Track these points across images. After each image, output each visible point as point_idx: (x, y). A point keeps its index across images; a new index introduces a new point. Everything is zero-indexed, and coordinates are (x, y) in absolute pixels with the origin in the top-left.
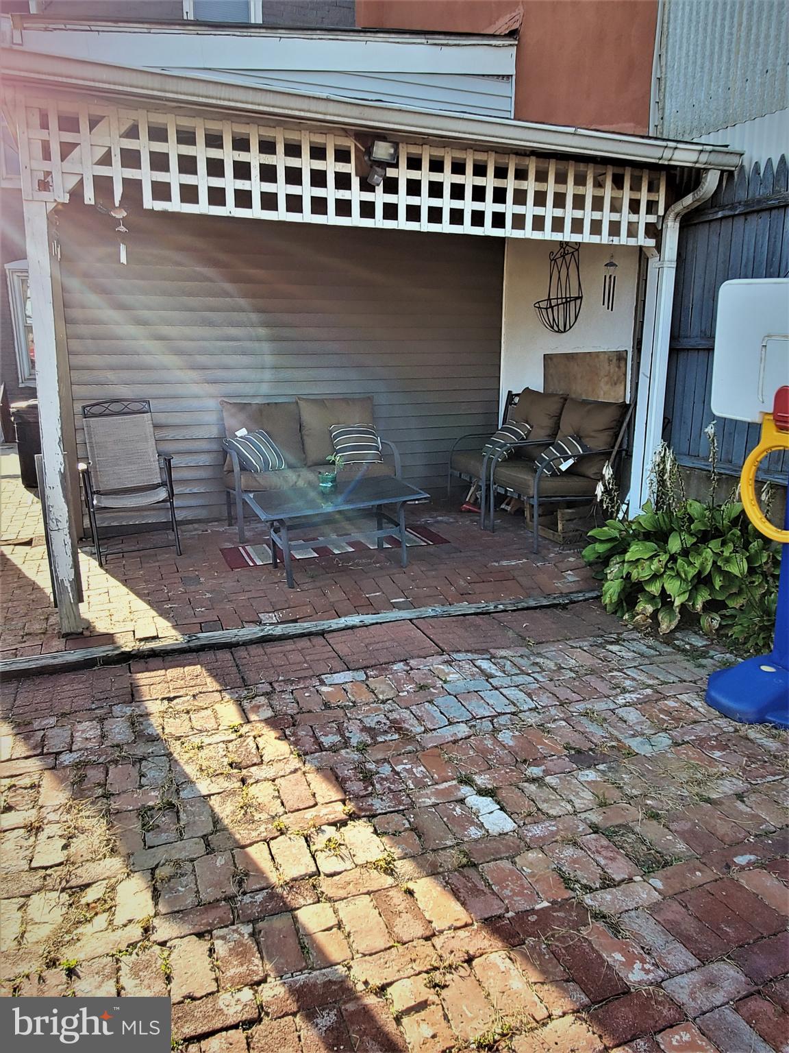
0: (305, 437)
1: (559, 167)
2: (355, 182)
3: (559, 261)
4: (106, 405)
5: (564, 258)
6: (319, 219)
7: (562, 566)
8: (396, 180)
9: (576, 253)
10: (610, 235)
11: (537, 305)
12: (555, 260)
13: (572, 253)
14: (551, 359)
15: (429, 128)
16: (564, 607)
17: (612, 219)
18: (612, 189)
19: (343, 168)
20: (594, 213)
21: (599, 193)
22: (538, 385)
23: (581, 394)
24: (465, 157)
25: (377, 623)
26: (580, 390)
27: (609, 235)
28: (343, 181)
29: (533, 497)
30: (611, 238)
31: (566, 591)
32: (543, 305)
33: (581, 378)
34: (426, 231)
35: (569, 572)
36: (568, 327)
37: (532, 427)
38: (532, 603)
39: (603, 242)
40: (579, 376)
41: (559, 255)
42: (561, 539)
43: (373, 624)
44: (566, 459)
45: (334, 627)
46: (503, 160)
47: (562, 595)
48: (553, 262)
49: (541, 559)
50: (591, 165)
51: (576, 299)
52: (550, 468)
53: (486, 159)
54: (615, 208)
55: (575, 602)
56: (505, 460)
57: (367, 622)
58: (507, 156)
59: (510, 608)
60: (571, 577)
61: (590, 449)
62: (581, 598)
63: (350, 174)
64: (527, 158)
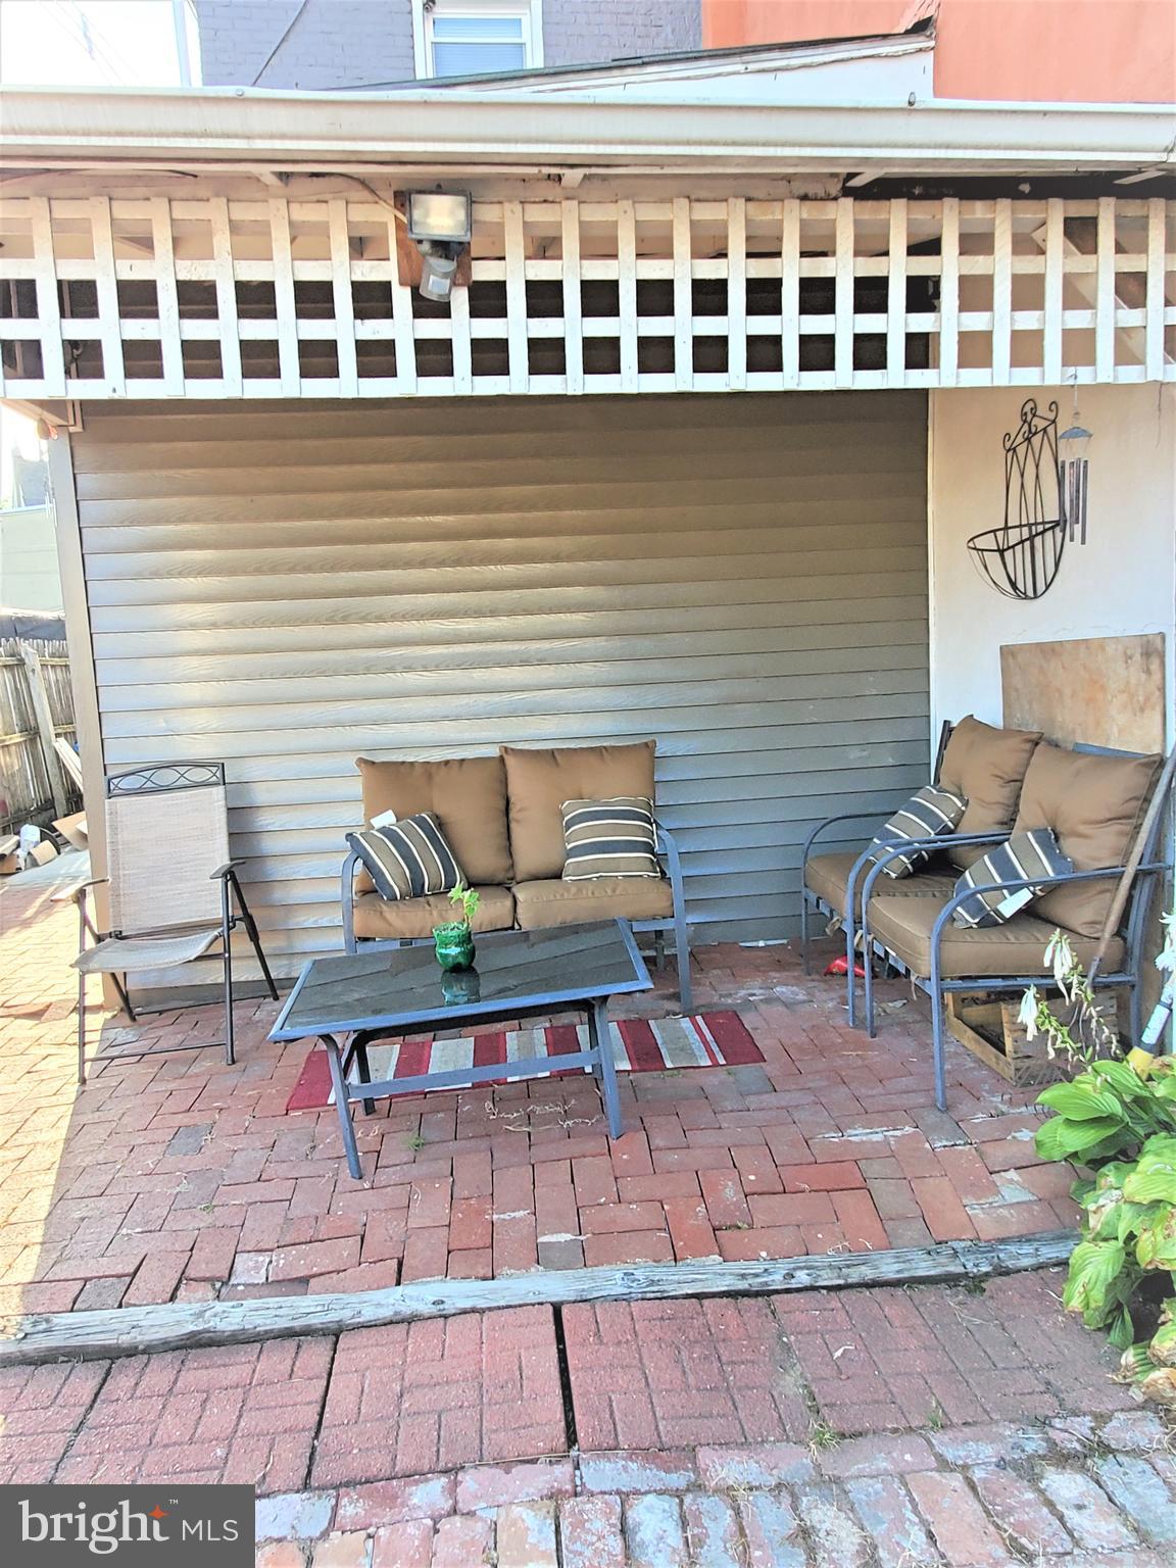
0: (513, 825)
1: (919, 216)
2: (402, 298)
3: (1021, 450)
4: (147, 774)
5: (1030, 442)
6: (319, 388)
7: (997, 1154)
8: (500, 287)
9: (1051, 430)
10: (1065, 363)
11: (971, 544)
12: (1014, 449)
13: (1045, 430)
14: (1013, 655)
15: (516, 141)
16: (974, 1284)
17: (1069, 326)
18: (1066, 253)
19: (370, 271)
20: (1019, 315)
21: (1029, 265)
22: (991, 713)
23: (1073, 732)
24: (671, 217)
25: (473, 1310)
26: (1072, 722)
27: (1064, 365)
28: (372, 300)
29: (930, 979)
30: (1071, 370)
31: (989, 1231)
32: (988, 542)
33: (1074, 694)
34: (579, 392)
35: (1012, 1174)
36: (1041, 587)
37: (966, 804)
38: (889, 1269)
39: (1048, 382)
40: (1067, 691)
41: (1020, 439)
42: (1012, 1072)
43: (464, 1312)
44: (1014, 890)
45: (368, 1314)
46: (765, 214)
47: (977, 1246)
48: (1011, 453)
49: (951, 1125)
50: (1004, 205)
51: (1057, 523)
52: (976, 908)
53: (725, 218)
54: (1076, 296)
55: (1007, 1272)
56: (906, 876)
57: (454, 1304)
58: (778, 205)
59: (828, 1278)
60: (1013, 1188)
61: (1075, 866)
62: (1026, 1262)
63: (388, 285)
64: (831, 205)
